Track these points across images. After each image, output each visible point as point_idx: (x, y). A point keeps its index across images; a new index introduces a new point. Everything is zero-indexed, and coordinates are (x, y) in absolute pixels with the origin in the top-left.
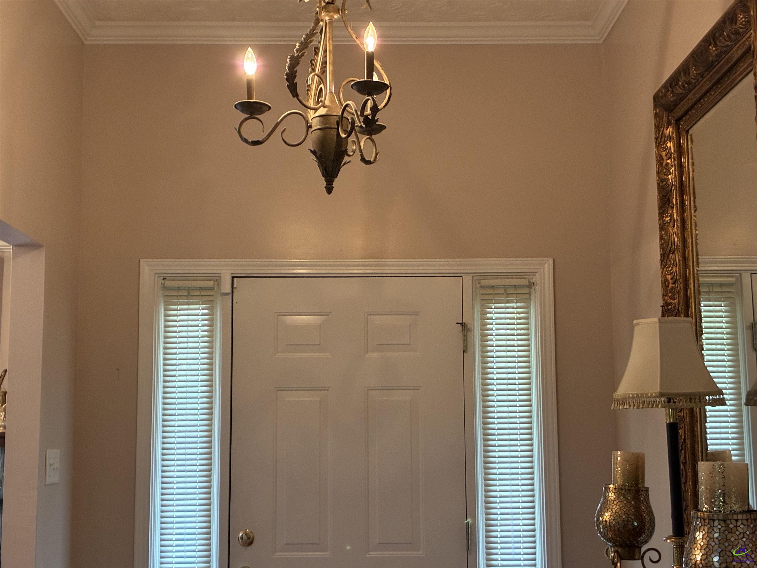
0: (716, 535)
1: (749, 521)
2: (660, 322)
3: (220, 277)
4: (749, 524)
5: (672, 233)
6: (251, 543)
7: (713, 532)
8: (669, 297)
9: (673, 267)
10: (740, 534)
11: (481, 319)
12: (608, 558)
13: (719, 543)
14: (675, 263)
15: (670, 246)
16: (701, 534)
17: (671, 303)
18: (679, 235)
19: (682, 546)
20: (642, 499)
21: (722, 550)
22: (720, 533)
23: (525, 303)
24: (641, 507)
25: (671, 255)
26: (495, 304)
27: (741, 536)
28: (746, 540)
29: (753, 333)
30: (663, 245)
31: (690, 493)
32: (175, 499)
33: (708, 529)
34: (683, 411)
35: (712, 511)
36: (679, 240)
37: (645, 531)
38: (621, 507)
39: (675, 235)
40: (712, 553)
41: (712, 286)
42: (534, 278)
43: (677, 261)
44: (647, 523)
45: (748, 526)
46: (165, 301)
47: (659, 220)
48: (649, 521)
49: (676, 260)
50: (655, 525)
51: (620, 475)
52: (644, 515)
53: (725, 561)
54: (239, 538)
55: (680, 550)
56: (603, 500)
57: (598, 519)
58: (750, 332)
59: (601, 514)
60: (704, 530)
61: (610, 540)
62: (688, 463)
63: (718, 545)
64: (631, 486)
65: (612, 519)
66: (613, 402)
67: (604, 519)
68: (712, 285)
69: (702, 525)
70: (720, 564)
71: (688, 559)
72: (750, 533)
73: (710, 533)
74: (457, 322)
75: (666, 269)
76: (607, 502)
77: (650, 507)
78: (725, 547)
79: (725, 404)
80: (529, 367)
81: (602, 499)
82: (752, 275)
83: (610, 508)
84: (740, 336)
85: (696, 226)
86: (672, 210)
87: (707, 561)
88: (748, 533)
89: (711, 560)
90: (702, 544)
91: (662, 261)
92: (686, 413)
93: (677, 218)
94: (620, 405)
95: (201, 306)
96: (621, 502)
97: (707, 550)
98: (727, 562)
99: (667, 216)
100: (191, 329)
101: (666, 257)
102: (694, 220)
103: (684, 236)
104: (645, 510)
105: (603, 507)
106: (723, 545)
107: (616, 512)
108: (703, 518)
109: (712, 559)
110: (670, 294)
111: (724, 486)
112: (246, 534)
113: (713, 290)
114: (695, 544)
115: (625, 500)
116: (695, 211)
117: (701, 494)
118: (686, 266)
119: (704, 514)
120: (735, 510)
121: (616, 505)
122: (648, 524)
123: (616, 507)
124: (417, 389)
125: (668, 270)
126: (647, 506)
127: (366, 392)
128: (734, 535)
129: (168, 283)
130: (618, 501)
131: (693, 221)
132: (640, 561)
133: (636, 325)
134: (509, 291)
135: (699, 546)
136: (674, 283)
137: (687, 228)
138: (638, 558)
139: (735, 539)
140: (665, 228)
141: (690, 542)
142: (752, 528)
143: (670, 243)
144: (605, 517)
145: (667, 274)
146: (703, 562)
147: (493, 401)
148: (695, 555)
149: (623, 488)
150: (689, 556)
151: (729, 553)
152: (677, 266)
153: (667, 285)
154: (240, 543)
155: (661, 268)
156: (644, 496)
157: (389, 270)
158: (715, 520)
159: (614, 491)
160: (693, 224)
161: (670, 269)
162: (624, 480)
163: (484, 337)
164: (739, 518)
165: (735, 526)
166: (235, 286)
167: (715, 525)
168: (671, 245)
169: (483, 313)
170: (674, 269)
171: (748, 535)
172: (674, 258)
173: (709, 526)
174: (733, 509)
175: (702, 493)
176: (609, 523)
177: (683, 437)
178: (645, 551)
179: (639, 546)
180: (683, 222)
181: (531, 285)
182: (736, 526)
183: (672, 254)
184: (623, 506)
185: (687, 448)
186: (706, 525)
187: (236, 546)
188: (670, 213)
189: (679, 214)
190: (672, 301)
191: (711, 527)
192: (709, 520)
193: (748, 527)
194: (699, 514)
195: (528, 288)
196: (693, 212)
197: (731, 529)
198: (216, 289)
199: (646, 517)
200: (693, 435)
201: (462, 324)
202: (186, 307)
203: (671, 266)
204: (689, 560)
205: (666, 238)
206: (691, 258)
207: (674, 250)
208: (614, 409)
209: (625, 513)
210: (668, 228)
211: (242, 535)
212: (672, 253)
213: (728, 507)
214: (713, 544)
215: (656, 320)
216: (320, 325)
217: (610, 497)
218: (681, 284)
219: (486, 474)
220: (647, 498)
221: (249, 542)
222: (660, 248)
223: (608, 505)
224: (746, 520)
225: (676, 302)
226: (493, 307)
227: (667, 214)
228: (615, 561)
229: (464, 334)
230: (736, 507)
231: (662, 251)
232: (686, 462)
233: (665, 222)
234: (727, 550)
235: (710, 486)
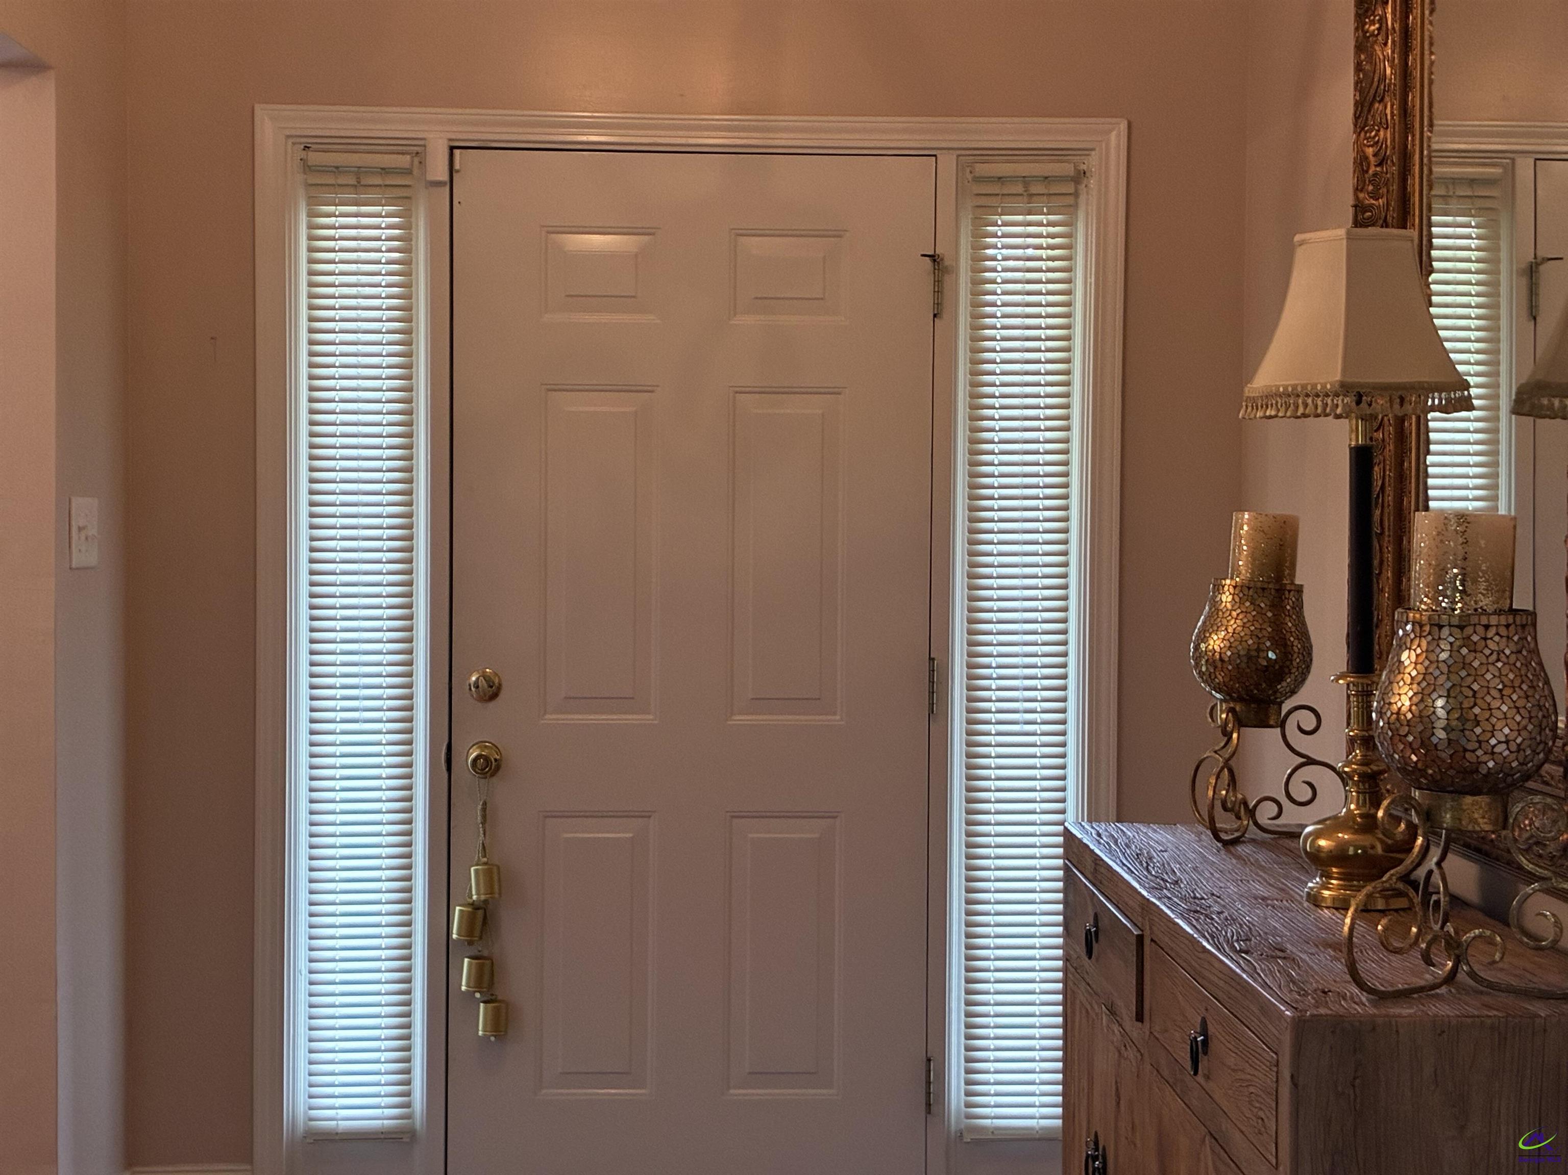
0: (1444, 656)
1: (1512, 628)
2: (1350, 237)
3: (425, 146)
4: (1511, 635)
5: (1381, 57)
6: (494, 696)
7: (1438, 650)
8: (1368, 193)
9: (1379, 131)
10: (1491, 654)
11: (973, 248)
12: (1212, 725)
13: (1449, 671)
14: (1384, 121)
15: (1375, 84)
16: (1413, 654)
17: (1371, 205)
18: (1396, 61)
19: (1368, 691)
20: (1288, 607)
21: (1454, 685)
22: (1451, 651)
23: (1067, 214)
24: (1287, 624)
25: (1377, 105)
26: (1003, 217)
27: (1494, 657)
28: (1502, 667)
29: (1532, 282)
30: (1361, 82)
31: (1386, 595)
32: (338, 594)
33: (1428, 643)
34: (1383, 429)
35: (1438, 609)
36: (1396, 72)
37: (1290, 670)
38: (1244, 623)
39: (1386, 63)
40: (1434, 690)
41: (1453, 184)
42: (1086, 162)
43: (1389, 117)
44: (1295, 656)
45: (1508, 637)
46: (309, 197)
47: (1357, 29)
48: (1301, 652)
49: (1386, 115)
50: (1311, 660)
51: (1247, 560)
52: (1292, 639)
53: (1459, 706)
54: (470, 685)
55: (1363, 701)
56: (1210, 609)
57: (1197, 648)
58: (1524, 281)
59: (1205, 636)
60: (1419, 646)
61: (1219, 688)
62: (1387, 533)
63: (1446, 676)
64: (1269, 583)
65: (1225, 647)
66: (1244, 404)
67: (1210, 647)
68: (1455, 181)
69: (1416, 636)
70: (1448, 713)
71: (1384, 703)
72: (1512, 652)
73: (1433, 651)
74: (923, 253)
75: (1365, 135)
76: (1217, 614)
77: (1304, 624)
78: (1460, 679)
79: (1471, 408)
80: (1068, 350)
81: (1207, 608)
82: (1538, 162)
83: (1222, 625)
84: (1504, 290)
85: (1431, 44)
86: (1384, 9)
87: (1422, 706)
88: (1507, 652)
89: (1431, 705)
90: (1414, 673)
91: (1356, 118)
92: (1390, 433)
93: (1393, 24)
94: (1257, 409)
95: (385, 208)
96: (1246, 612)
97: (1424, 684)
98: (1462, 709)
99: (1374, 20)
100: (364, 256)
101: (1366, 109)
102: (1429, 30)
103: (1407, 64)
104: (1293, 630)
105: (1208, 623)
106: (1457, 675)
107: (1234, 633)
108: (1417, 623)
109: (1434, 701)
110: (1371, 188)
111: (1465, 559)
112: (484, 675)
113: (1454, 193)
114: (1399, 673)
115: (1254, 610)
116: (1432, 12)
117: (1417, 575)
118: (1407, 128)
119: (1421, 615)
120: (1485, 608)
121: (1236, 619)
122: (1298, 657)
123: (1235, 622)
124: (836, 392)
125: (1370, 137)
126: (1297, 622)
127: (731, 395)
128: (1478, 655)
129: (314, 158)
130: (1239, 611)
131: (1427, 33)
132: (1279, 730)
133: (1300, 245)
134: (1034, 190)
135: (1407, 678)
136: (1380, 164)
137: (1414, 47)
138: (1274, 724)
139: (1481, 664)
140: (1367, 46)
141: (1390, 671)
142: (1516, 643)
143: (1376, 79)
144: (1211, 642)
145: (1365, 145)
146: (1414, 708)
147: (992, 419)
148: (1399, 695)
149: (1252, 585)
150: (1385, 697)
151: (1468, 690)
152: (1387, 128)
153: (1365, 168)
154: (473, 696)
155: (1354, 132)
156: (1293, 602)
157: (782, 140)
158: (1444, 626)
159: (1232, 590)
160: (1426, 38)
161: (1373, 134)
162: (1252, 573)
163: (978, 284)
164: (1492, 623)
165: (1482, 638)
166: (457, 166)
167: (1442, 637)
168: (1379, 82)
169: (979, 235)
170: (1382, 133)
171: (1508, 657)
172: (1381, 111)
173: (1430, 638)
174: (1481, 604)
175: (1419, 574)
176: (1220, 653)
177: (1380, 483)
178: (1289, 710)
179: (1279, 700)
180: (1406, 34)
181: (1079, 177)
182: (1485, 639)
183: (1380, 102)
184: (1249, 621)
185: (1386, 505)
186: (1424, 637)
187: (464, 701)
188: (1379, 15)
189: (1398, 16)
190: (1374, 202)
191: (1433, 639)
192: (1431, 625)
193: (1508, 641)
194: (1411, 615)
195: (1073, 183)
196: (1427, 12)
197: (1475, 643)
198: (416, 172)
199: (1296, 643)
200: (1401, 478)
201: (933, 258)
202: (353, 209)
203: (1376, 128)
204: (1387, 706)
205: (1368, 67)
206: (1418, 111)
207: (1384, 93)
208: (1244, 418)
209: (1252, 635)
210: (1372, 47)
211: (478, 679)
212: (1378, 99)
213: (1470, 601)
214: (1437, 673)
215: (1341, 232)
216: (636, 256)
217: (1224, 604)
218: (1394, 164)
219: (972, 565)
220: (1299, 606)
221: (491, 693)
222: (1355, 89)
223: (1219, 619)
224: (1505, 626)
225: (1381, 204)
226: (1000, 223)
227: (1372, 18)
228: (1228, 729)
229: (936, 279)
230: (1486, 602)
231: (1358, 94)
232: (1382, 533)
233: (1368, 34)
234: (1463, 684)
235: (1437, 559)
